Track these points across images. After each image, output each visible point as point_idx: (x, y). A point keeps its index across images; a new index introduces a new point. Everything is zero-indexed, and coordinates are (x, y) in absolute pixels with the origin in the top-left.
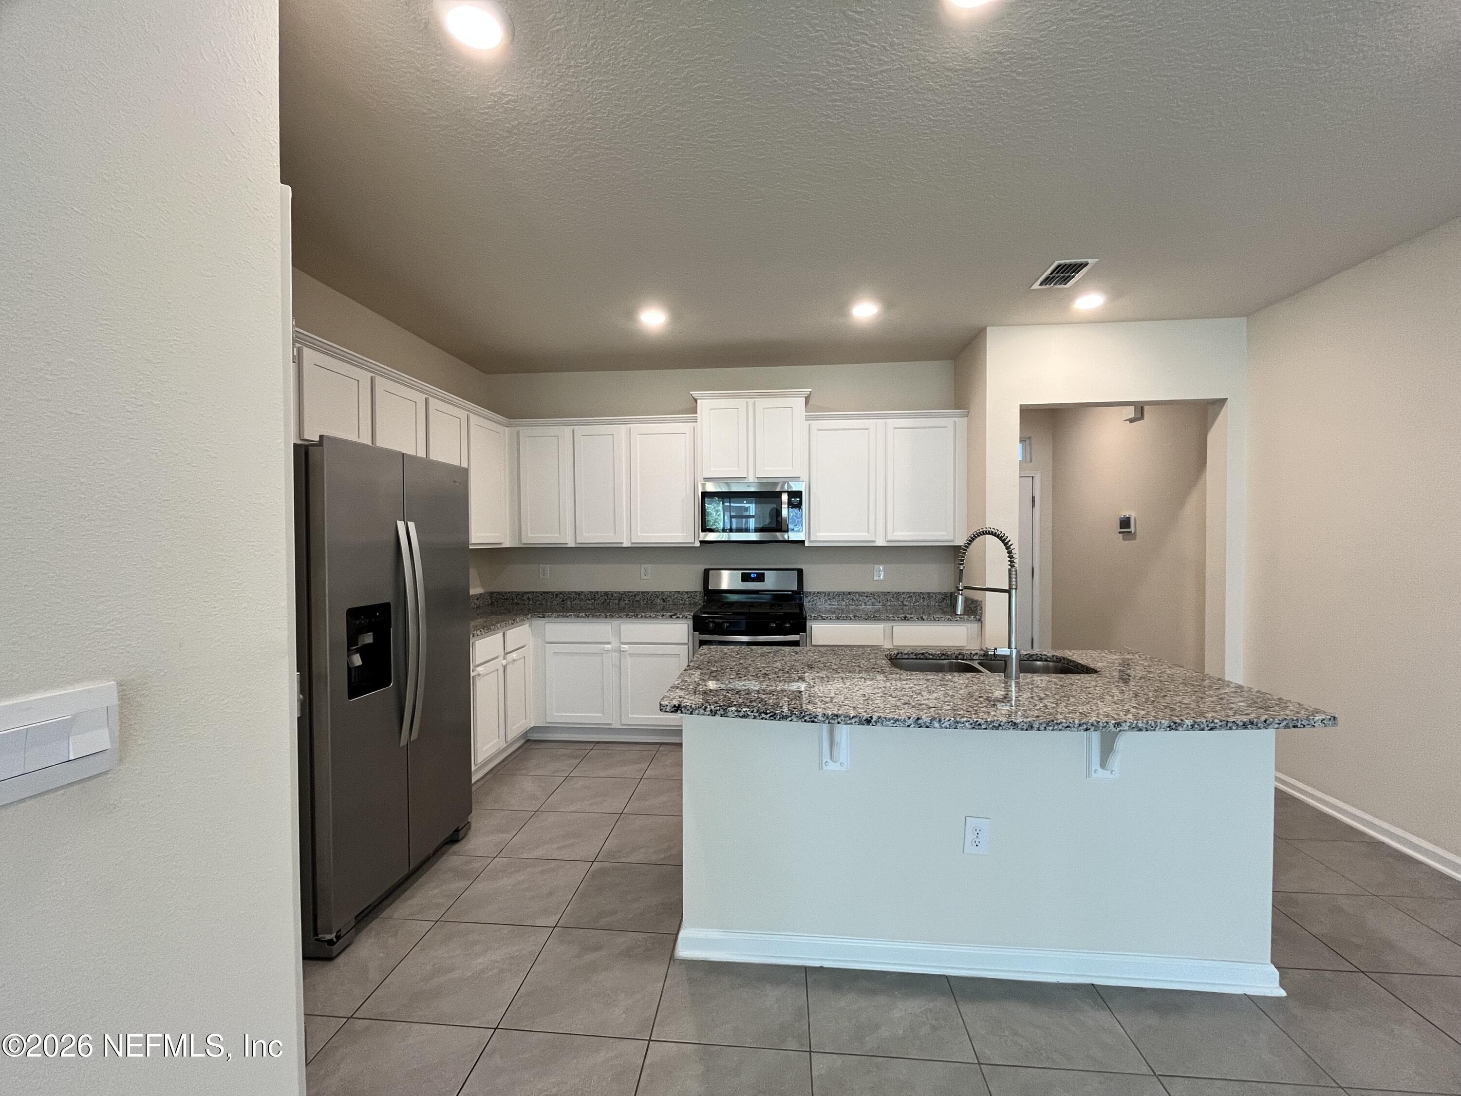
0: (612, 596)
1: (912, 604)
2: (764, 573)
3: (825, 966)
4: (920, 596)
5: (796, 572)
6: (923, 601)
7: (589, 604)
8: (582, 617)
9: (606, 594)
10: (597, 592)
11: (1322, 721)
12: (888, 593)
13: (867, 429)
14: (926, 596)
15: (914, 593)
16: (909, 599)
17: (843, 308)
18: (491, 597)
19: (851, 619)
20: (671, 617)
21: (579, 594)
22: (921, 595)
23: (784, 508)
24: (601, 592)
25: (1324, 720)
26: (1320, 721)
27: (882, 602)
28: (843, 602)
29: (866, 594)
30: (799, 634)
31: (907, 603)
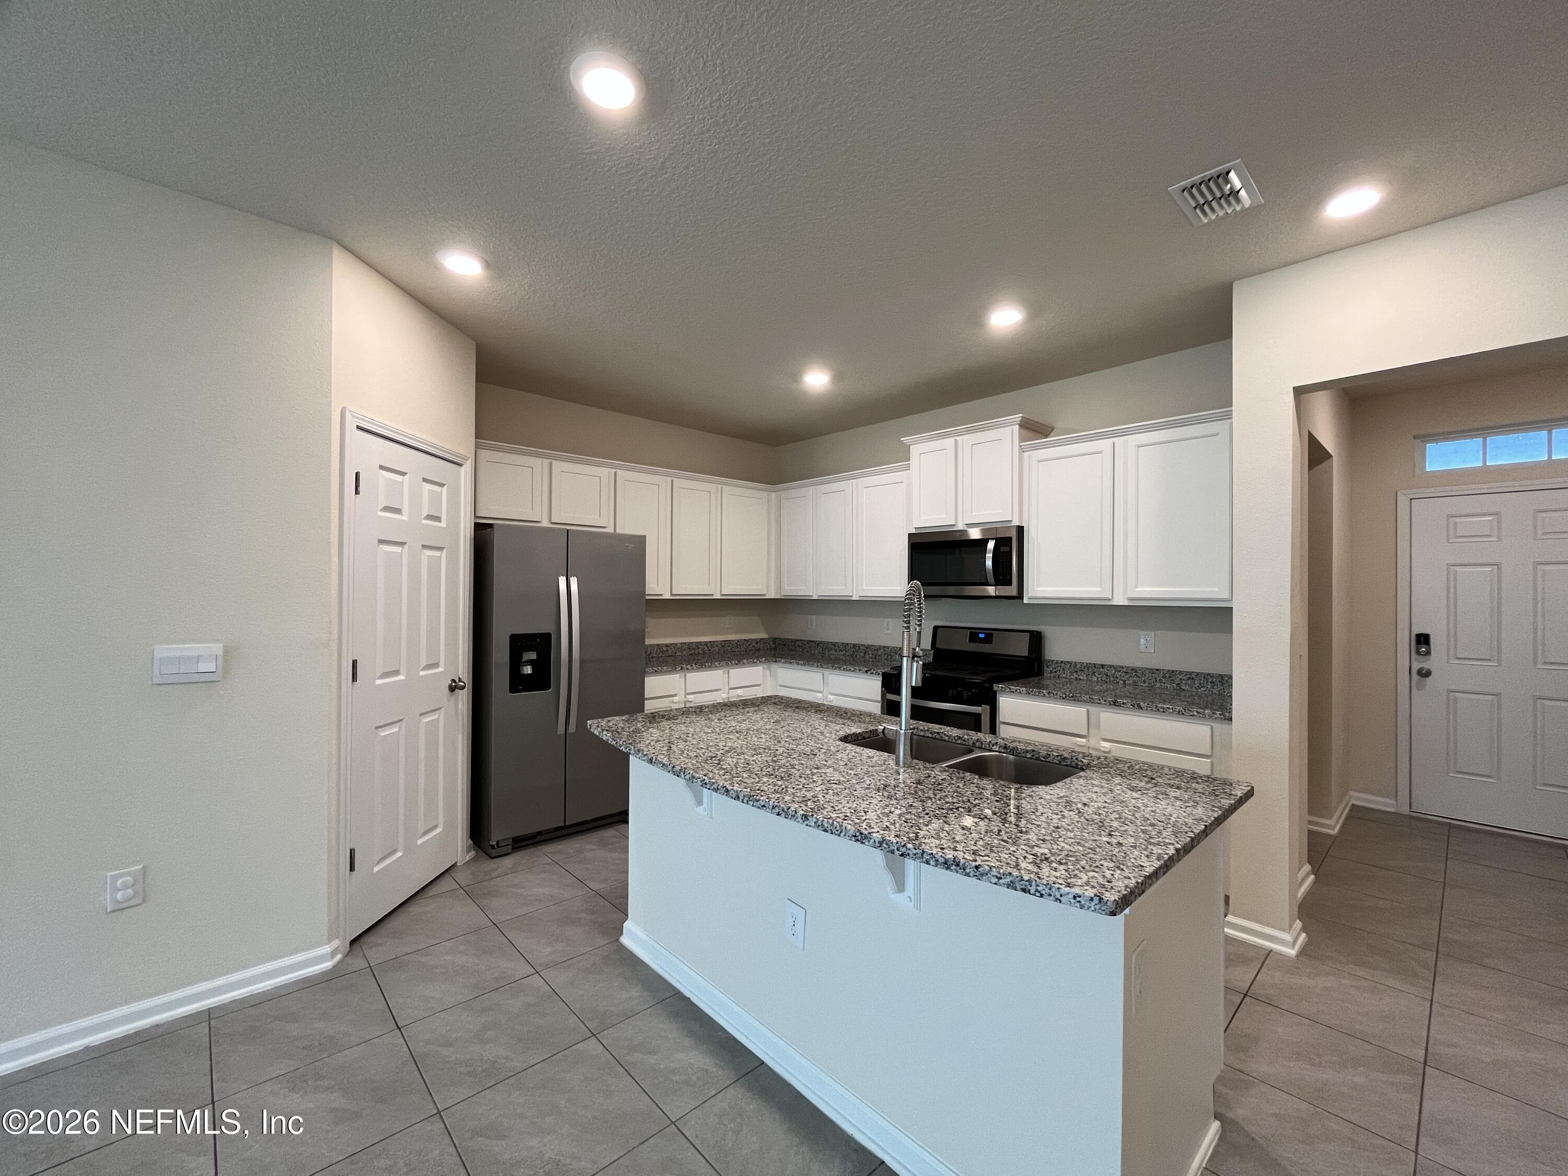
0: (859, 649)
1: (1194, 690)
2: (992, 634)
3: (691, 999)
4: (1207, 680)
5: (1028, 634)
6: (1213, 687)
7: (841, 655)
8: (801, 665)
9: (855, 646)
10: (848, 644)
11: (1075, 898)
12: (1157, 670)
13: (1100, 452)
14: (1217, 680)
15: (1198, 674)
16: (1189, 682)
17: (977, 319)
18: (774, 643)
19: (1044, 695)
20: (866, 672)
21: (834, 644)
22: (1209, 677)
23: (989, 557)
24: (851, 644)
25: (1080, 897)
26: (1071, 896)
27: (1148, 682)
28: (1093, 677)
29: (1125, 670)
30: (981, 706)
31: (1186, 688)
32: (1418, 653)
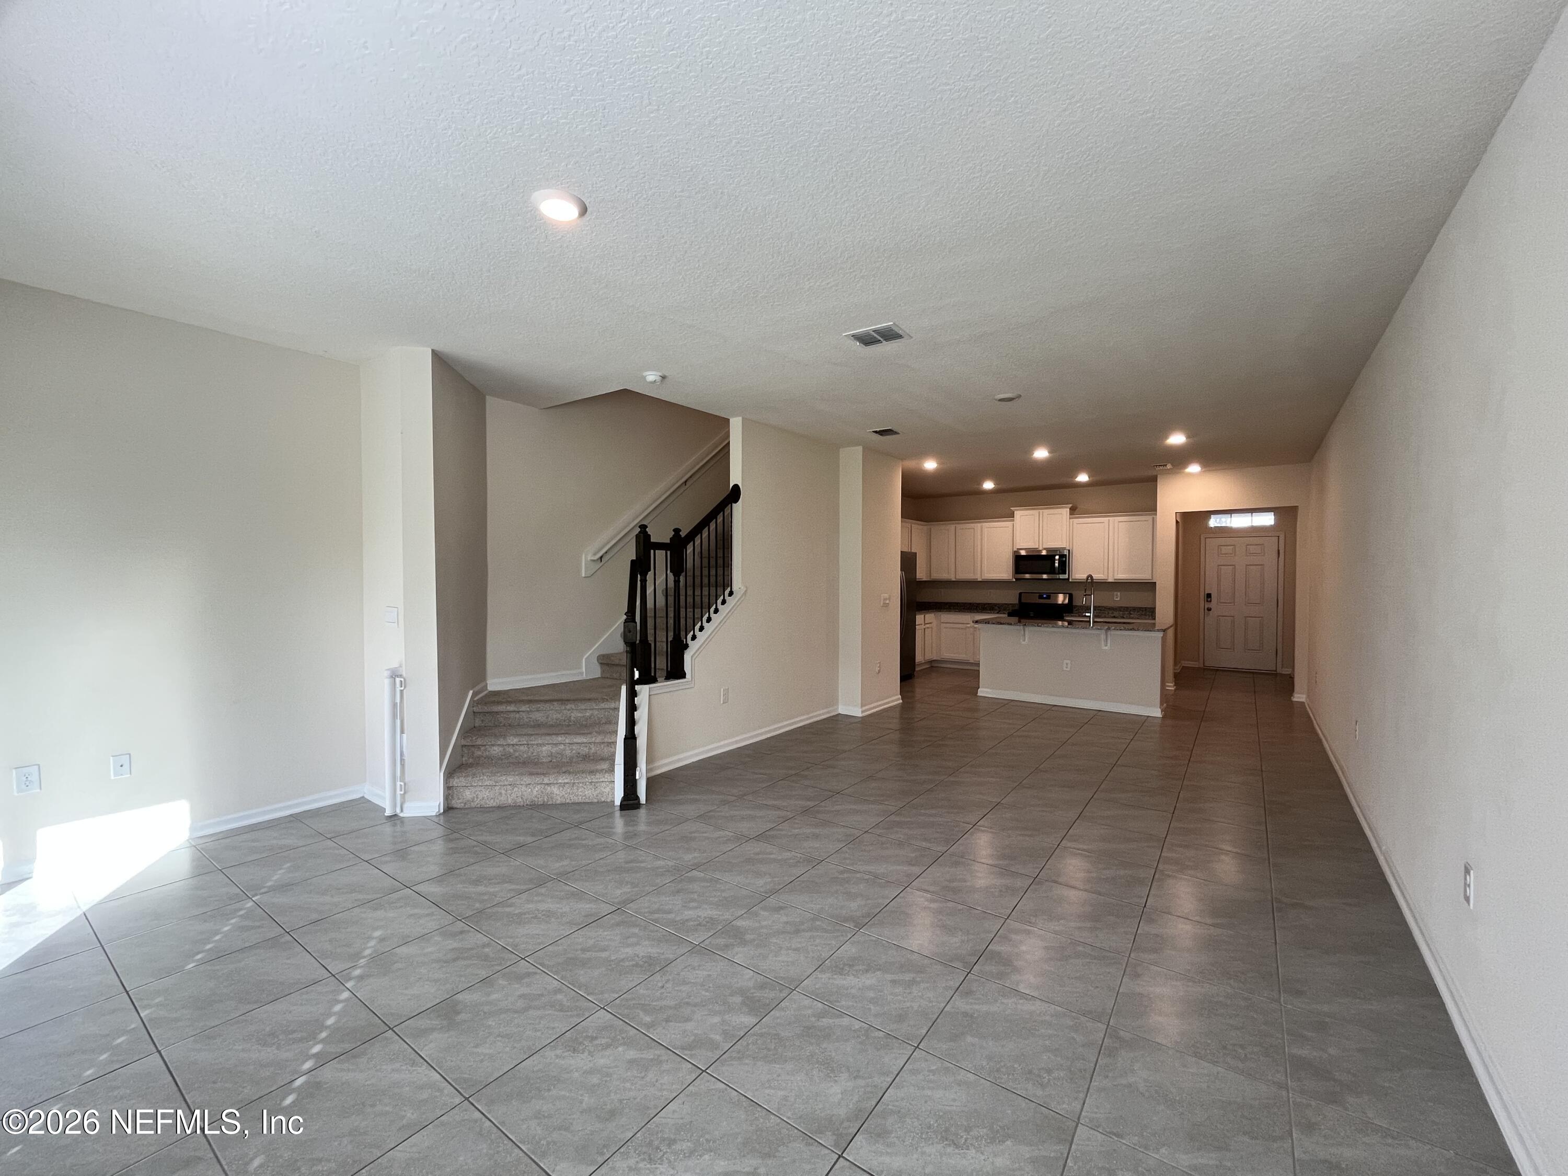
2: (1050, 595)
5: (1068, 595)
13: (1104, 523)
23: (1056, 562)
32: (1207, 601)
